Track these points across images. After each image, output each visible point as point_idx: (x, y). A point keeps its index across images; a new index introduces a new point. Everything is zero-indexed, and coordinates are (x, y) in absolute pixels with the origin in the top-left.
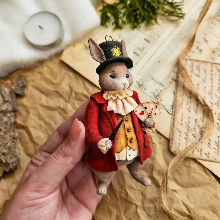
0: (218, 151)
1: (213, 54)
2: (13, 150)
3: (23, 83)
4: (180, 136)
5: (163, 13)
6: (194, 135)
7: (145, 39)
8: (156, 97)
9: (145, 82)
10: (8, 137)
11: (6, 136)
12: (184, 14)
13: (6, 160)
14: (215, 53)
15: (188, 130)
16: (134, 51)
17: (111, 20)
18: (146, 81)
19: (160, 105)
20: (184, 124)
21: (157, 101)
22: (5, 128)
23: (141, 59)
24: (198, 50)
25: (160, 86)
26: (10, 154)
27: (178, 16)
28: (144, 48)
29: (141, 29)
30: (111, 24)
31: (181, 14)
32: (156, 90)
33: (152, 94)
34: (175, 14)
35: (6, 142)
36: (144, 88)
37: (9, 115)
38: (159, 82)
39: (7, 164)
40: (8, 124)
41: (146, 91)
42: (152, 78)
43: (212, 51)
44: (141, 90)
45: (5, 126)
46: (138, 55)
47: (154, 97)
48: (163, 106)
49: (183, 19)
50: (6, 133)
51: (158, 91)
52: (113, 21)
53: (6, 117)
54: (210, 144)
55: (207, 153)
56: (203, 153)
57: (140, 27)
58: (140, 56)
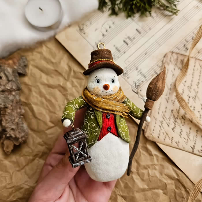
0: (188, 141)
1: (198, 53)
2: (21, 125)
3: (24, 62)
4: (156, 123)
5: (158, 6)
6: (168, 124)
7: (137, 30)
8: (137, 87)
9: (129, 71)
10: (15, 113)
11: (13, 113)
12: (178, 11)
13: (15, 135)
14: (200, 54)
15: (163, 118)
16: (125, 40)
17: (108, 5)
18: (131, 70)
19: (139, 95)
20: (161, 113)
21: (137, 91)
22: (12, 106)
23: (130, 48)
24: (185, 48)
25: (142, 77)
26: (18, 129)
27: (172, 12)
28: (134, 38)
29: (135, 19)
30: (107, 9)
31: (175, 9)
32: (138, 80)
33: (133, 83)
34: (170, 9)
35: (13, 118)
36: (128, 77)
37: (14, 93)
38: (142, 73)
39: (16, 139)
40: (14, 102)
41: (128, 80)
42: (136, 68)
43: (197, 51)
44: (124, 78)
45: (11, 104)
46: (127, 44)
47: (135, 87)
48: (141, 96)
49: (177, 15)
50: (12, 110)
51: (140, 81)
52: (110, 7)
53: (12, 96)
54: (181, 134)
55: (178, 142)
56: (173, 141)
57: (134, 17)
58: (128, 46)
